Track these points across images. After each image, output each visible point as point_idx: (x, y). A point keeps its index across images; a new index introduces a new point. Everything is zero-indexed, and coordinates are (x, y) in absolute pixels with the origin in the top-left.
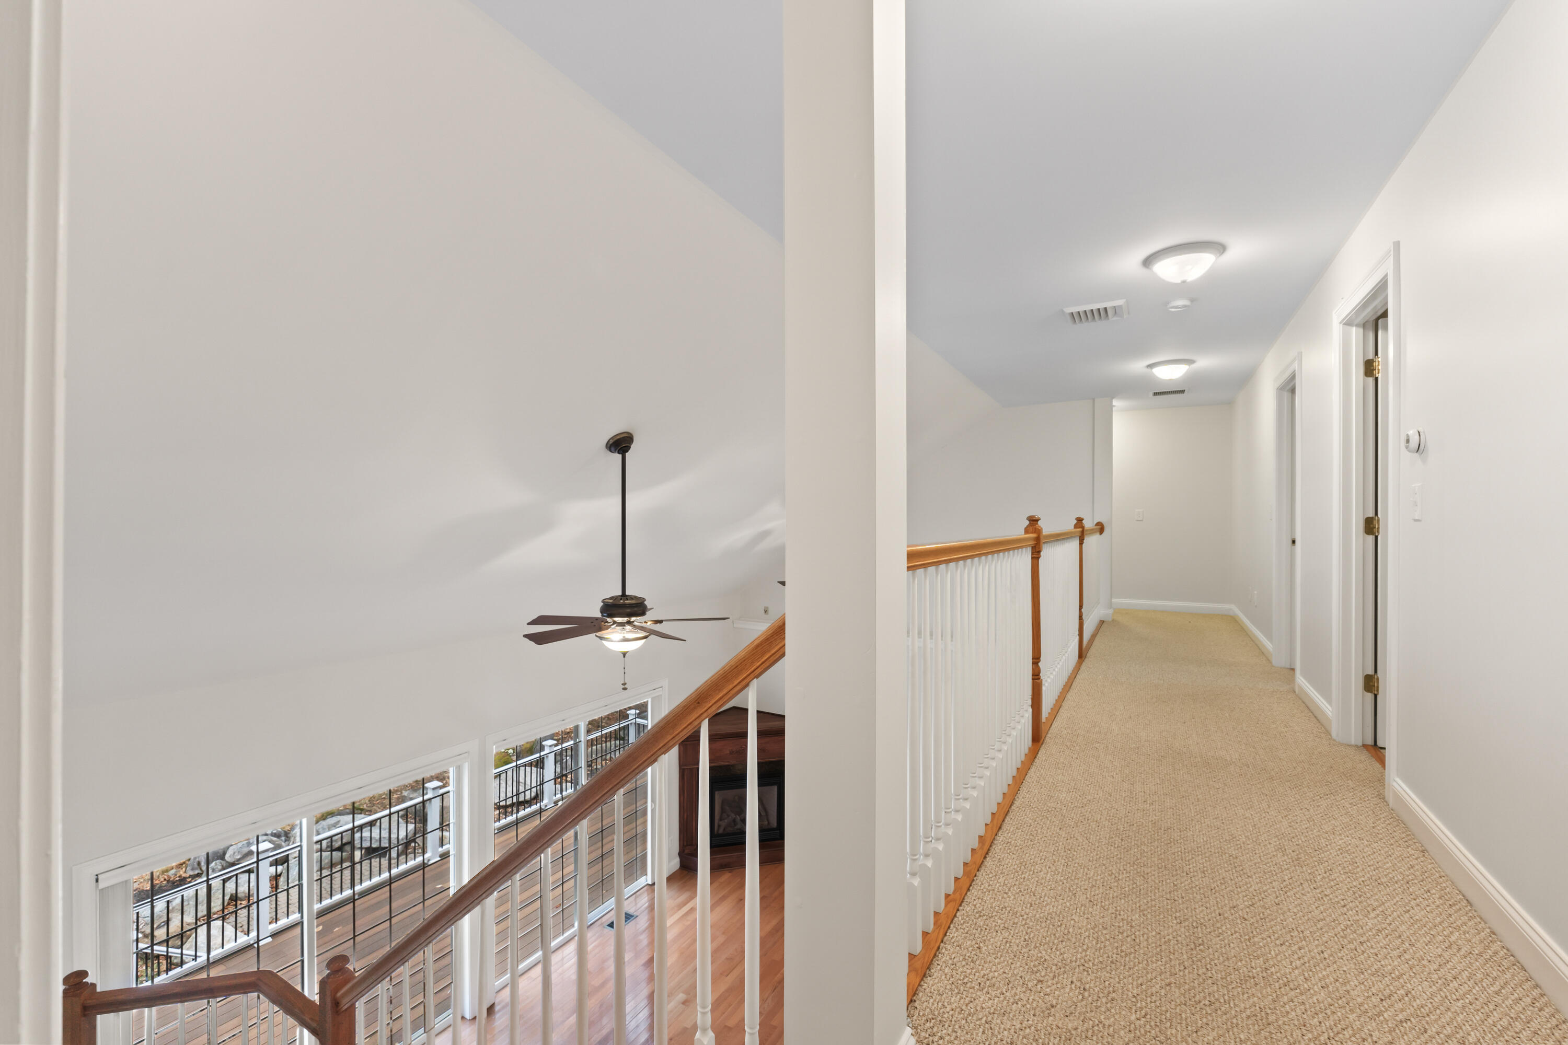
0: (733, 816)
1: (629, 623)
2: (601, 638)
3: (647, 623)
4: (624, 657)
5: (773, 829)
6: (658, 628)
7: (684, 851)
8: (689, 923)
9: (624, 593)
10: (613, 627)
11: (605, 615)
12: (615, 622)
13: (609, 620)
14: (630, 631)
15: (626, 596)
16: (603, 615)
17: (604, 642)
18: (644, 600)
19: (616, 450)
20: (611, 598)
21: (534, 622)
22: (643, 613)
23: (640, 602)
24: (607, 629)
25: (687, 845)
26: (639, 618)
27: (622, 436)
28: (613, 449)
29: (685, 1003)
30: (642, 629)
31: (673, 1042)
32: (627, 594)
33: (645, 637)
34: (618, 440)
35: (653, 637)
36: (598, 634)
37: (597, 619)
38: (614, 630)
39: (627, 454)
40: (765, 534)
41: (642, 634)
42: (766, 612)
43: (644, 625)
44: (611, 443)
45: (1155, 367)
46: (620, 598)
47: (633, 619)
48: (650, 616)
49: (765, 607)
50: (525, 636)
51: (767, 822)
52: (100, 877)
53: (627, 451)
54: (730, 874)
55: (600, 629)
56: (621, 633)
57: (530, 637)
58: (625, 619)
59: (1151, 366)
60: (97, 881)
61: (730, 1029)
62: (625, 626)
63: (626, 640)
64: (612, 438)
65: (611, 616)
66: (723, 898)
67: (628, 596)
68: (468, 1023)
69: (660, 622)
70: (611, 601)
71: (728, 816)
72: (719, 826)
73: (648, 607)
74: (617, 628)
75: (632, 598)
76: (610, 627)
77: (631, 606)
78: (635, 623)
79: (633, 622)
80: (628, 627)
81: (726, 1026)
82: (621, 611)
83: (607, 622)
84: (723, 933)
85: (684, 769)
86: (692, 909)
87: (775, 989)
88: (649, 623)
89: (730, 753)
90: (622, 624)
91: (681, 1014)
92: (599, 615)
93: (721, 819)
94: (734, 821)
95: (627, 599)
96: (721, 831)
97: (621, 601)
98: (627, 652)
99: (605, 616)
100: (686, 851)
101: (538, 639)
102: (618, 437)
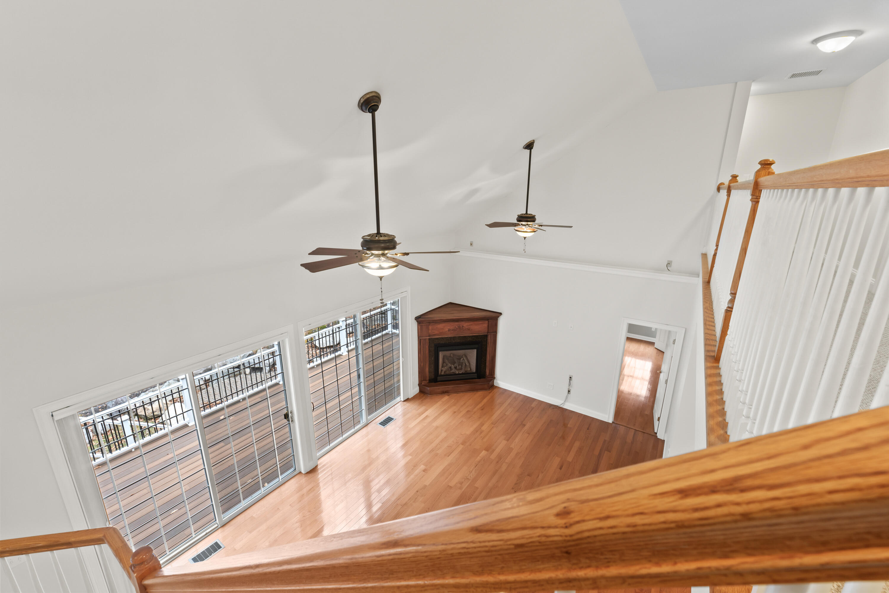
0: (450, 365)
1: (383, 255)
2: (363, 266)
3: (397, 255)
4: (381, 280)
5: (473, 373)
6: (405, 259)
7: (421, 383)
8: (425, 424)
9: (378, 232)
10: (371, 258)
11: (365, 248)
12: (372, 254)
13: (368, 252)
14: (384, 261)
15: (380, 234)
16: (363, 249)
17: (366, 269)
18: (394, 237)
19: (366, 109)
20: (369, 235)
21: (314, 253)
22: (394, 248)
23: (391, 238)
24: (367, 259)
25: (423, 380)
26: (391, 251)
27: (371, 95)
28: (364, 108)
29: (424, 471)
30: (393, 260)
31: (418, 493)
32: (381, 232)
33: (396, 266)
34: (368, 99)
35: (400, 266)
36: (360, 263)
37: (359, 251)
38: (372, 260)
39: (376, 112)
40: (475, 191)
41: (394, 264)
42: (471, 244)
43: (395, 256)
44: (362, 101)
45: (819, 42)
46: (376, 235)
47: (386, 252)
48: (399, 249)
49: (471, 242)
50: (302, 265)
51: (469, 369)
52: (54, 414)
53: (376, 110)
54: (448, 397)
55: (361, 260)
56: (378, 262)
57: (307, 266)
58: (380, 252)
59: (816, 41)
60: (52, 416)
61: (451, 487)
62: (380, 257)
63: (381, 268)
64: (363, 97)
65: (369, 249)
66: (445, 411)
67: (382, 233)
68: (303, 475)
69: (407, 254)
70: (369, 238)
71: (447, 365)
72: (442, 370)
73: (398, 243)
74: (374, 258)
75: (385, 235)
76: (368, 258)
77: (384, 242)
78: (388, 255)
79: (387, 254)
80: (382, 258)
81: (449, 486)
82: (376, 245)
83: (367, 254)
84: (446, 431)
85: (421, 339)
86: (427, 416)
87: (476, 466)
88: (398, 255)
89: (449, 330)
90: (378, 256)
91: (422, 477)
92: (361, 248)
93: (443, 367)
94: (450, 368)
95: (381, 236)
96: (443, 373)
97: (377, 238)
98: (383, 276)
99: (365, 250)
100: (423, 384)
101: (313, 267)
102: (368, 96)
